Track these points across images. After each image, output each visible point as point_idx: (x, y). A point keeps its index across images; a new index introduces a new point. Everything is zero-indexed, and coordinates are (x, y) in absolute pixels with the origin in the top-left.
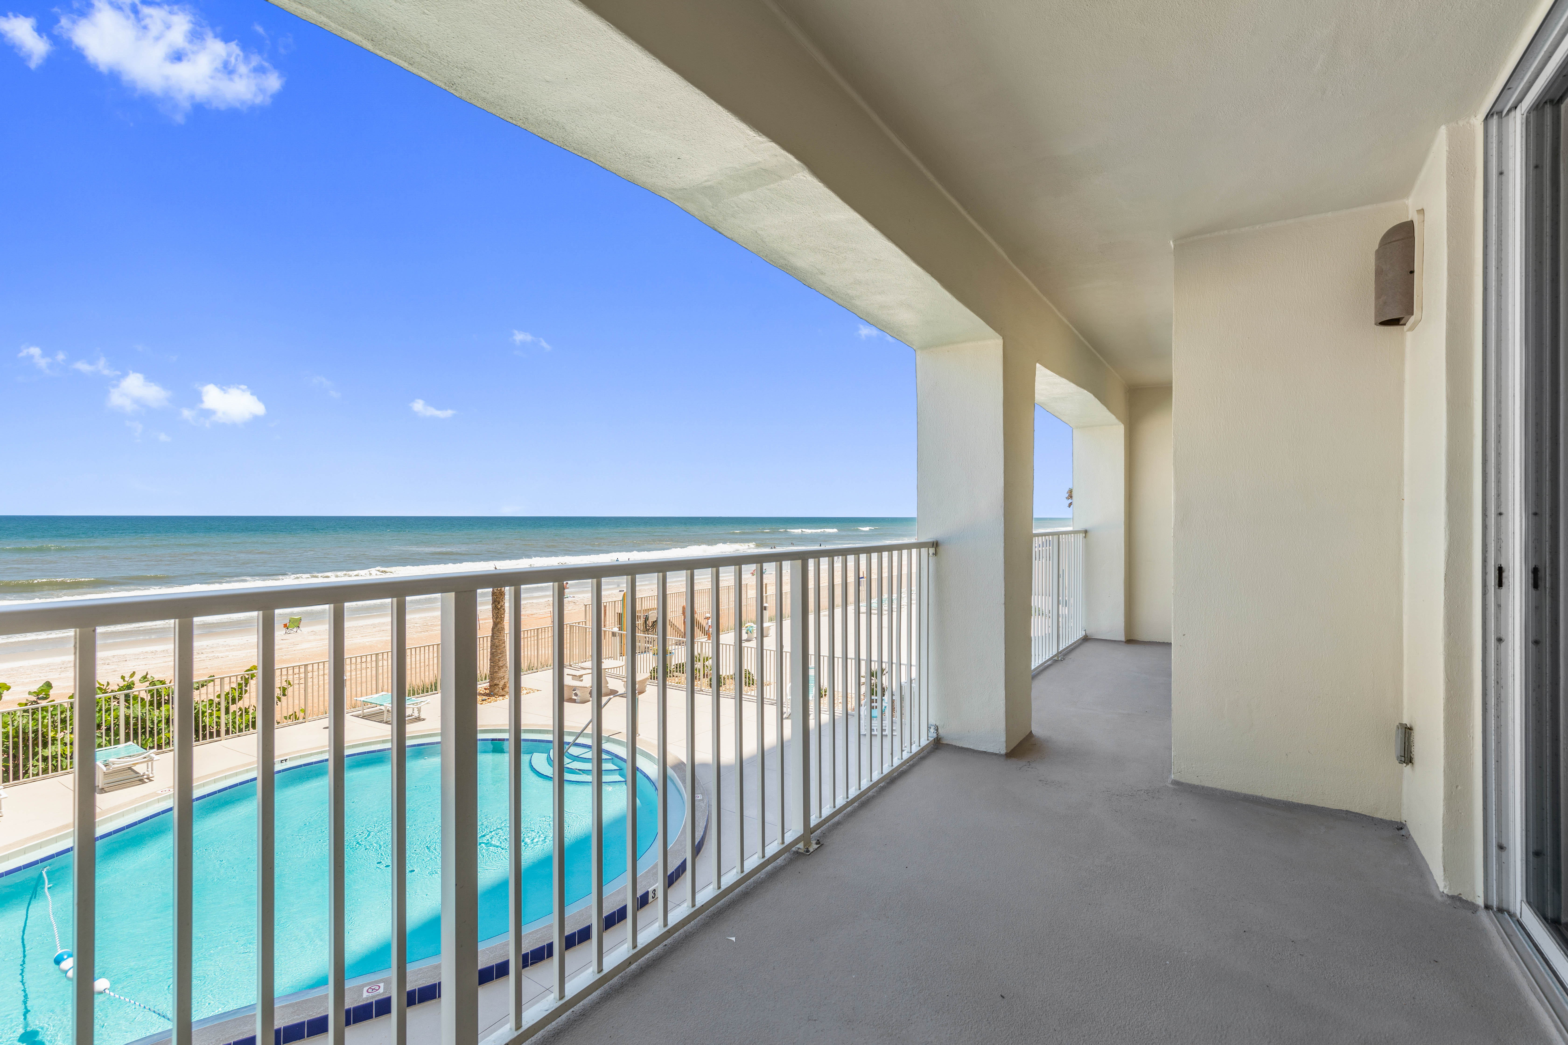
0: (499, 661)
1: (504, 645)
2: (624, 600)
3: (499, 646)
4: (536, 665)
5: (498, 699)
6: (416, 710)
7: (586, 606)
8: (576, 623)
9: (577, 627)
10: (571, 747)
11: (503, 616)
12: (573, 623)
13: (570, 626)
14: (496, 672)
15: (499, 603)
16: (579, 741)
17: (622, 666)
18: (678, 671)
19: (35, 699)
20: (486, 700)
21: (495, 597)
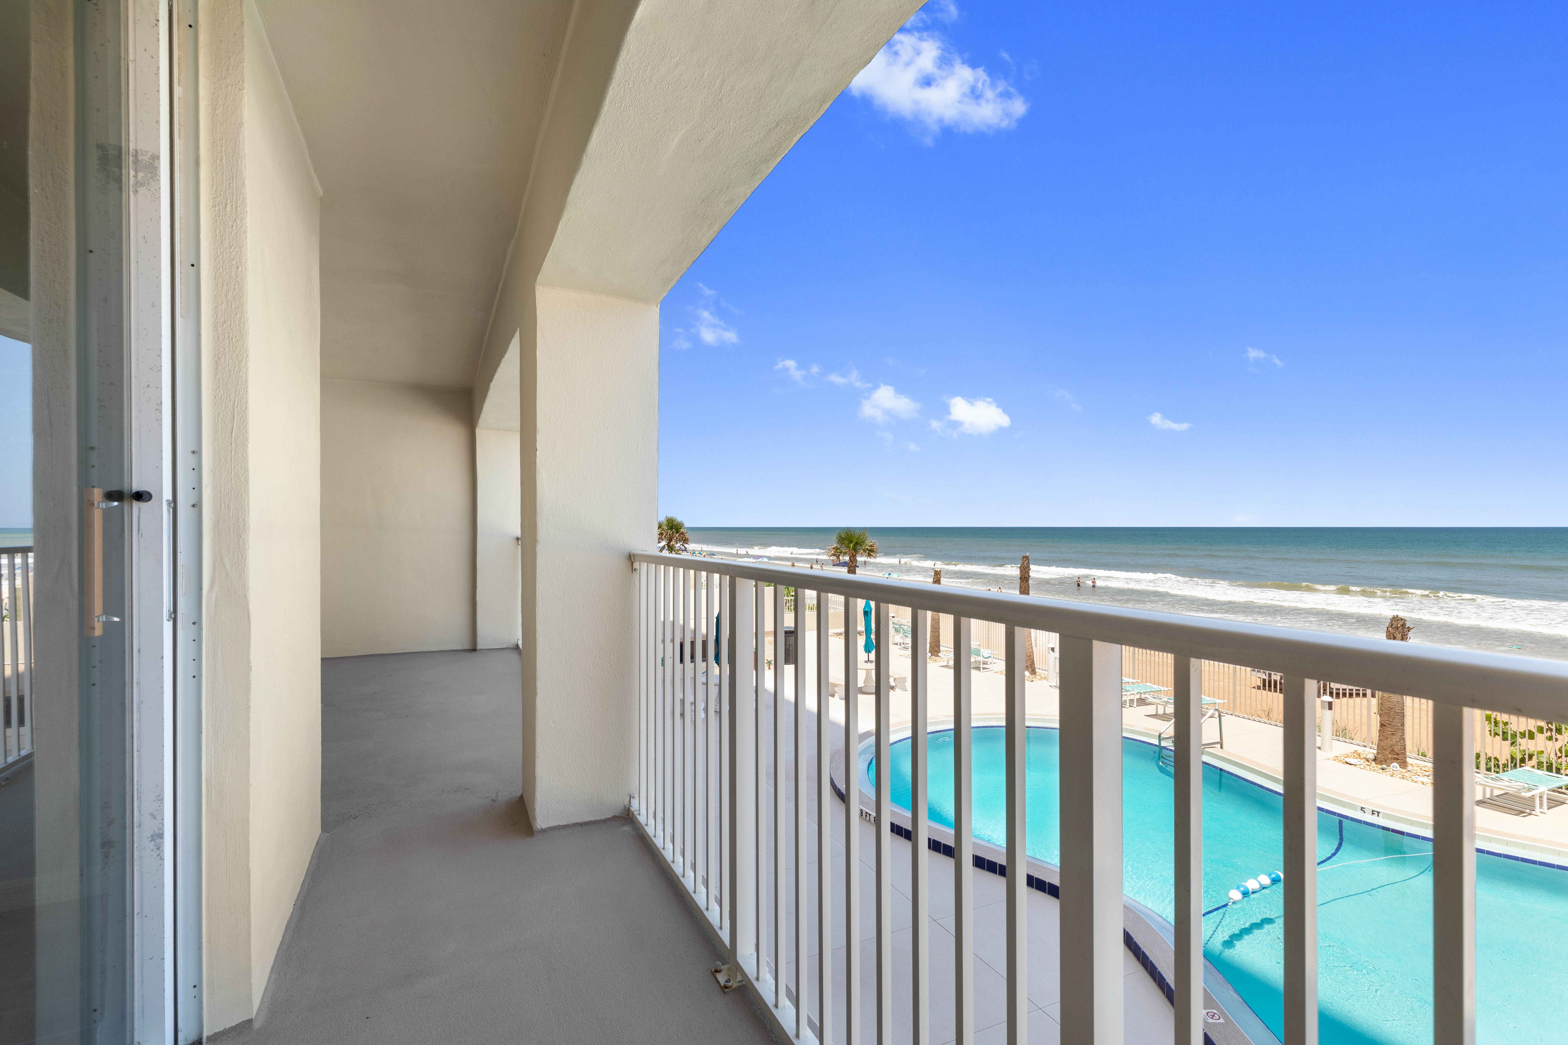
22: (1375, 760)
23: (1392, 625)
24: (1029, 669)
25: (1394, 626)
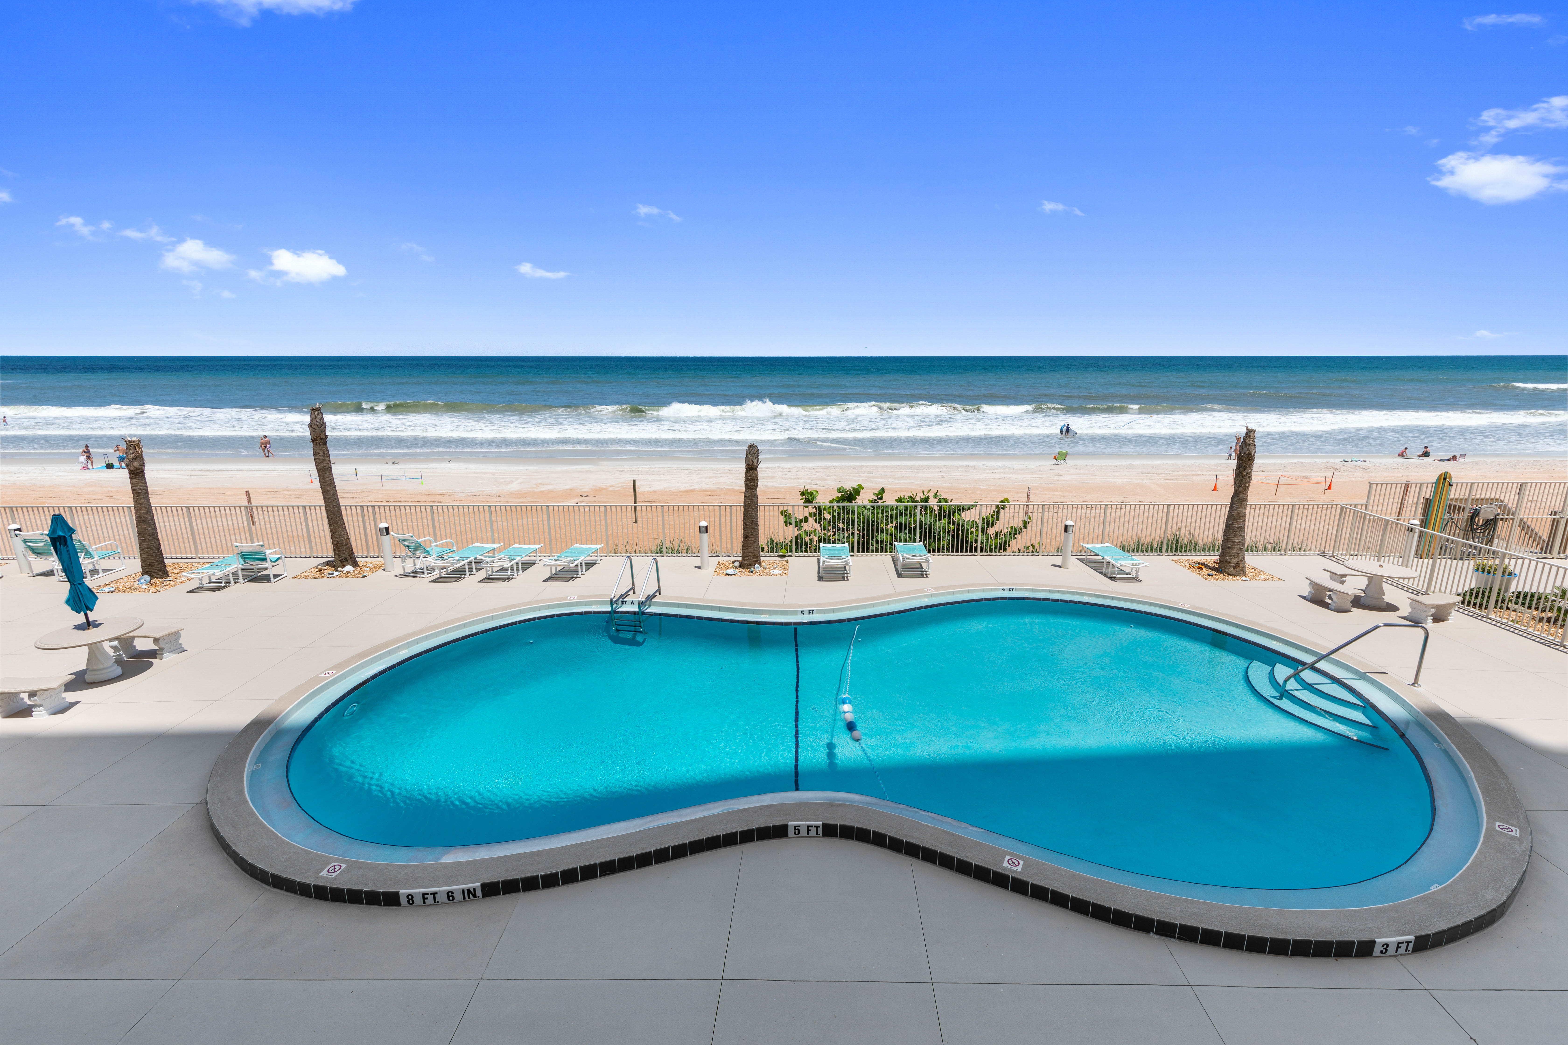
0: (1235, 536)
1: (1243, 518)
2: (1439, 483)
3: (1238, 519)
4: (1284, 546)
5: (1227, 578)
6: (1134, 570)
7: (1371, 484)
8: (1351, 505)
9: (1352, 511)
10: (1306, 670)
11: (1247, 485)
12: (1346, 505)
13: (1342, 508)
14: (1229, 547)
15: (1245, 469)
16: (1321, 665)
17: (1414, 578)
18: (1520, 603)
19: (876, 498)
20: (1212, 575)
21: (1241, 462)
22: (740, 566)
23: (750, 452)
24: (349, 561)
25: (751, 453)
